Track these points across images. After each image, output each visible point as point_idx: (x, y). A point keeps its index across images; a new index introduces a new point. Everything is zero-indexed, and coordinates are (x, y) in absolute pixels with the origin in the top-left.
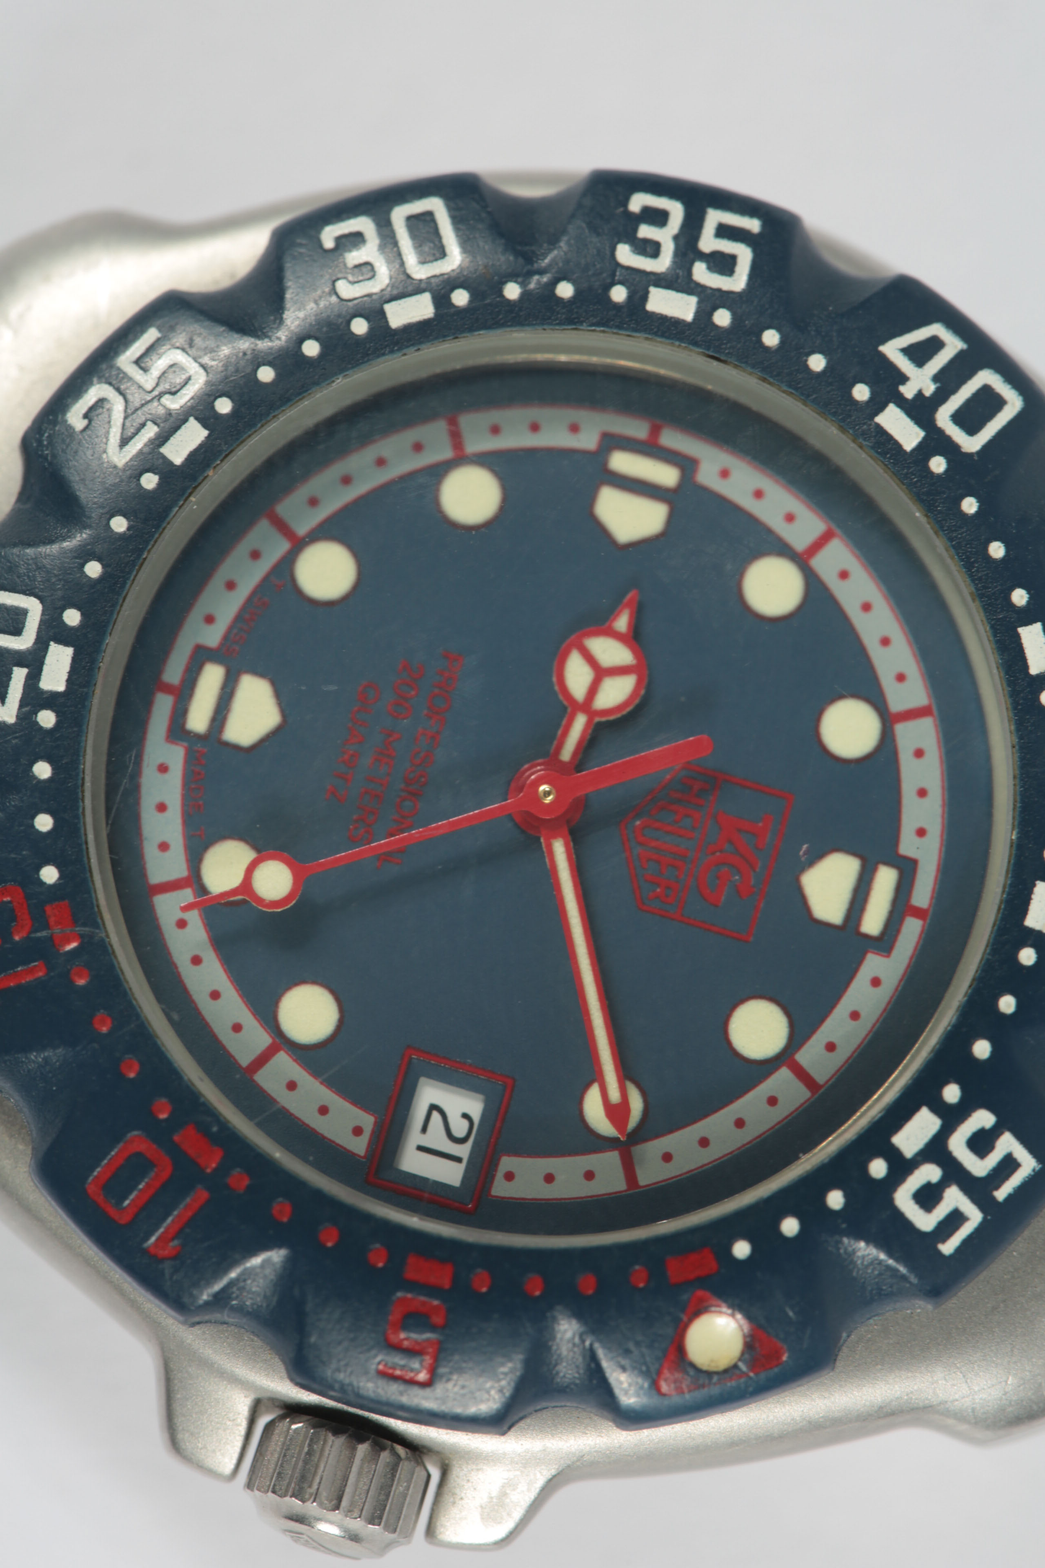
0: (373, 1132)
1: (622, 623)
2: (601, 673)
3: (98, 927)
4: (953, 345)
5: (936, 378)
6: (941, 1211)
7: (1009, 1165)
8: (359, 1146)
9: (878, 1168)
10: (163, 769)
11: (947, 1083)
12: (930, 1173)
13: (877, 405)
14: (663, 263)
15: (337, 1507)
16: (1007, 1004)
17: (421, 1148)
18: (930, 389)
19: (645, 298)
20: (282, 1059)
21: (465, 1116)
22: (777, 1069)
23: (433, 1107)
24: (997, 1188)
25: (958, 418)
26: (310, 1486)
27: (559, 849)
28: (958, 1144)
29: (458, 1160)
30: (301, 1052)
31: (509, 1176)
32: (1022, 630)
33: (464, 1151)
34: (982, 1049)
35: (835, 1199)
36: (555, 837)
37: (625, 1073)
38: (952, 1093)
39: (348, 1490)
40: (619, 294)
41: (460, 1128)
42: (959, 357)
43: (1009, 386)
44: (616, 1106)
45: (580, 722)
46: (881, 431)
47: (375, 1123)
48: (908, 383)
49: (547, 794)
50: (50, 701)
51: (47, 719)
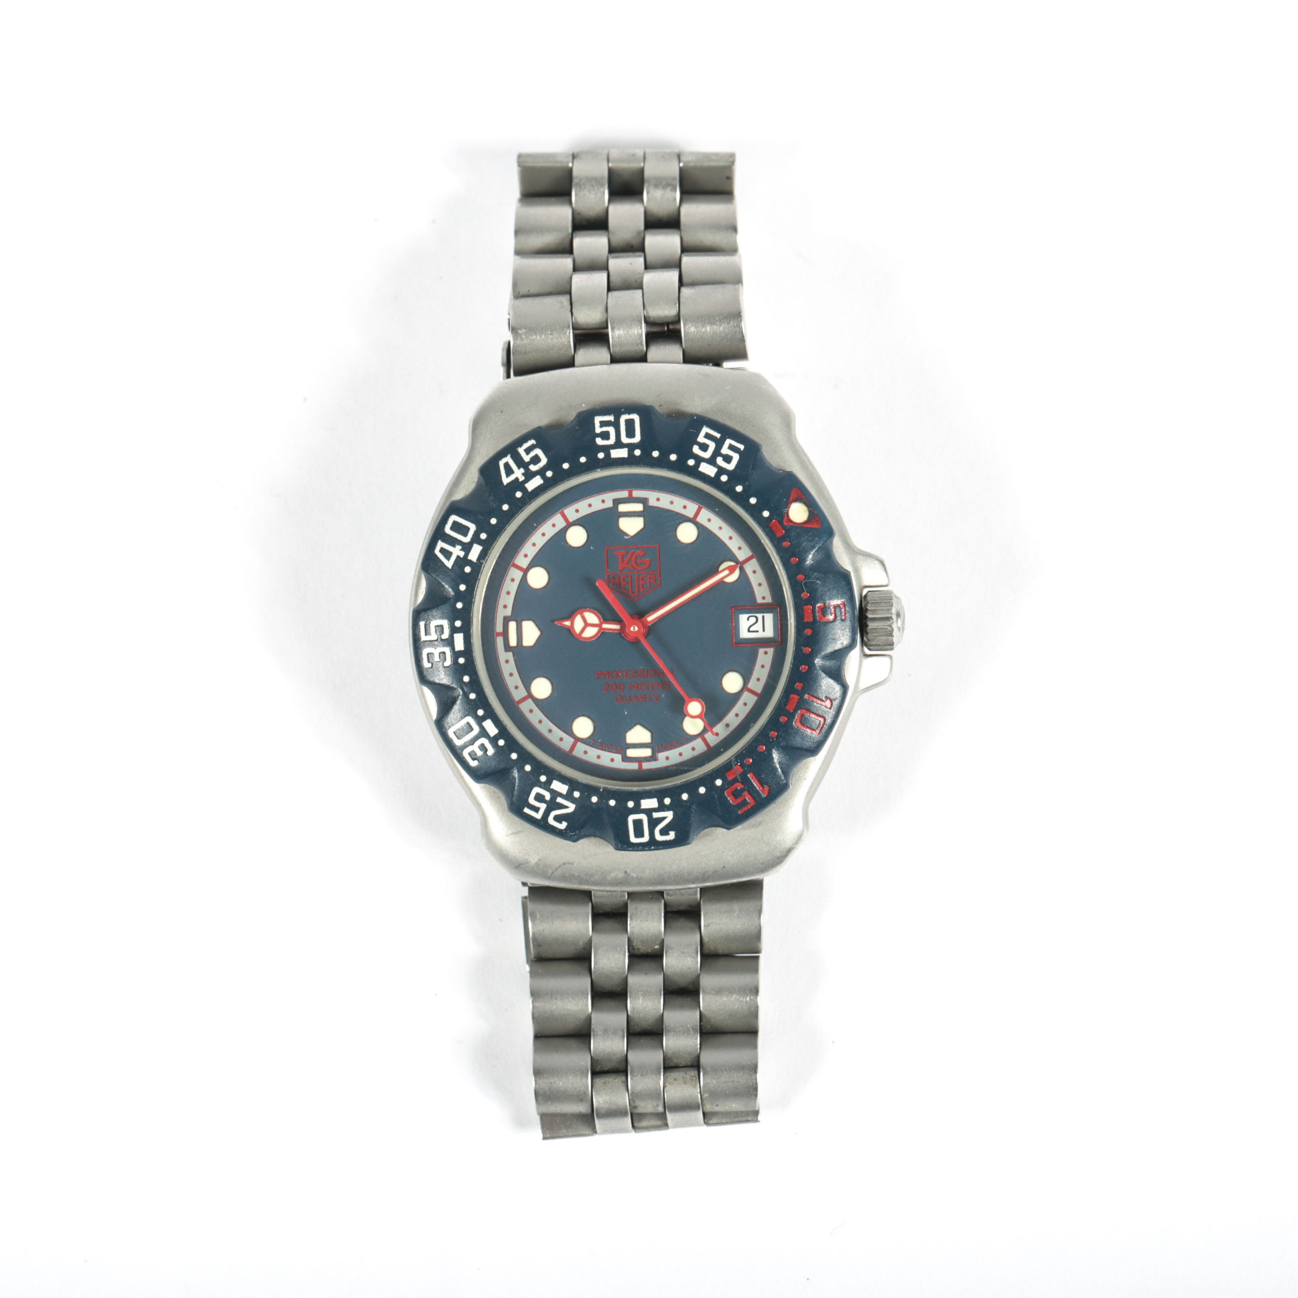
0: (764, 648)
1: (568, 623)
2: (587, 625)
3: (731, 761)
4: (441, 544)
5: (454, 546)
6: (731, 453)
7: (708, 436)
8: (771, 651)
9: (724, 478)
10: (667, 758)
11: (688, 465)
12: (720, 461)
13: (470, 563)
14: (447, 650)
15: (891, 617)
16: (656, 454)
17: (764, 630)
18: (459, 547)
19: (460, 651)
20: (750, 686)
21: (748, 619)
22: (698, 523)
23: (749, 631)
24: (716, 437)
25: (465, 535)
26: (887, 629)
27: (651, 618)
28: (707, 455)
29: (763, 617)
30: (746, 680)
31: (764, 598)
32: (530, 490)
33: (760, 616)
34: (673, 457)
35: (739, 489)
36: (647, 621)
37: (716, 572)
38: (691, 462)
39: (884, 616)
40: (461, 661)
41: (753, 620)
42: (444, 541)
43: (448, 522)
44: (730, 571)
45: (605, 626)
46: (479, 559)
47: (761, 648)
48: (459, 555)
49: (634, 629)
50: (661, 802)
51: (667, 801)
